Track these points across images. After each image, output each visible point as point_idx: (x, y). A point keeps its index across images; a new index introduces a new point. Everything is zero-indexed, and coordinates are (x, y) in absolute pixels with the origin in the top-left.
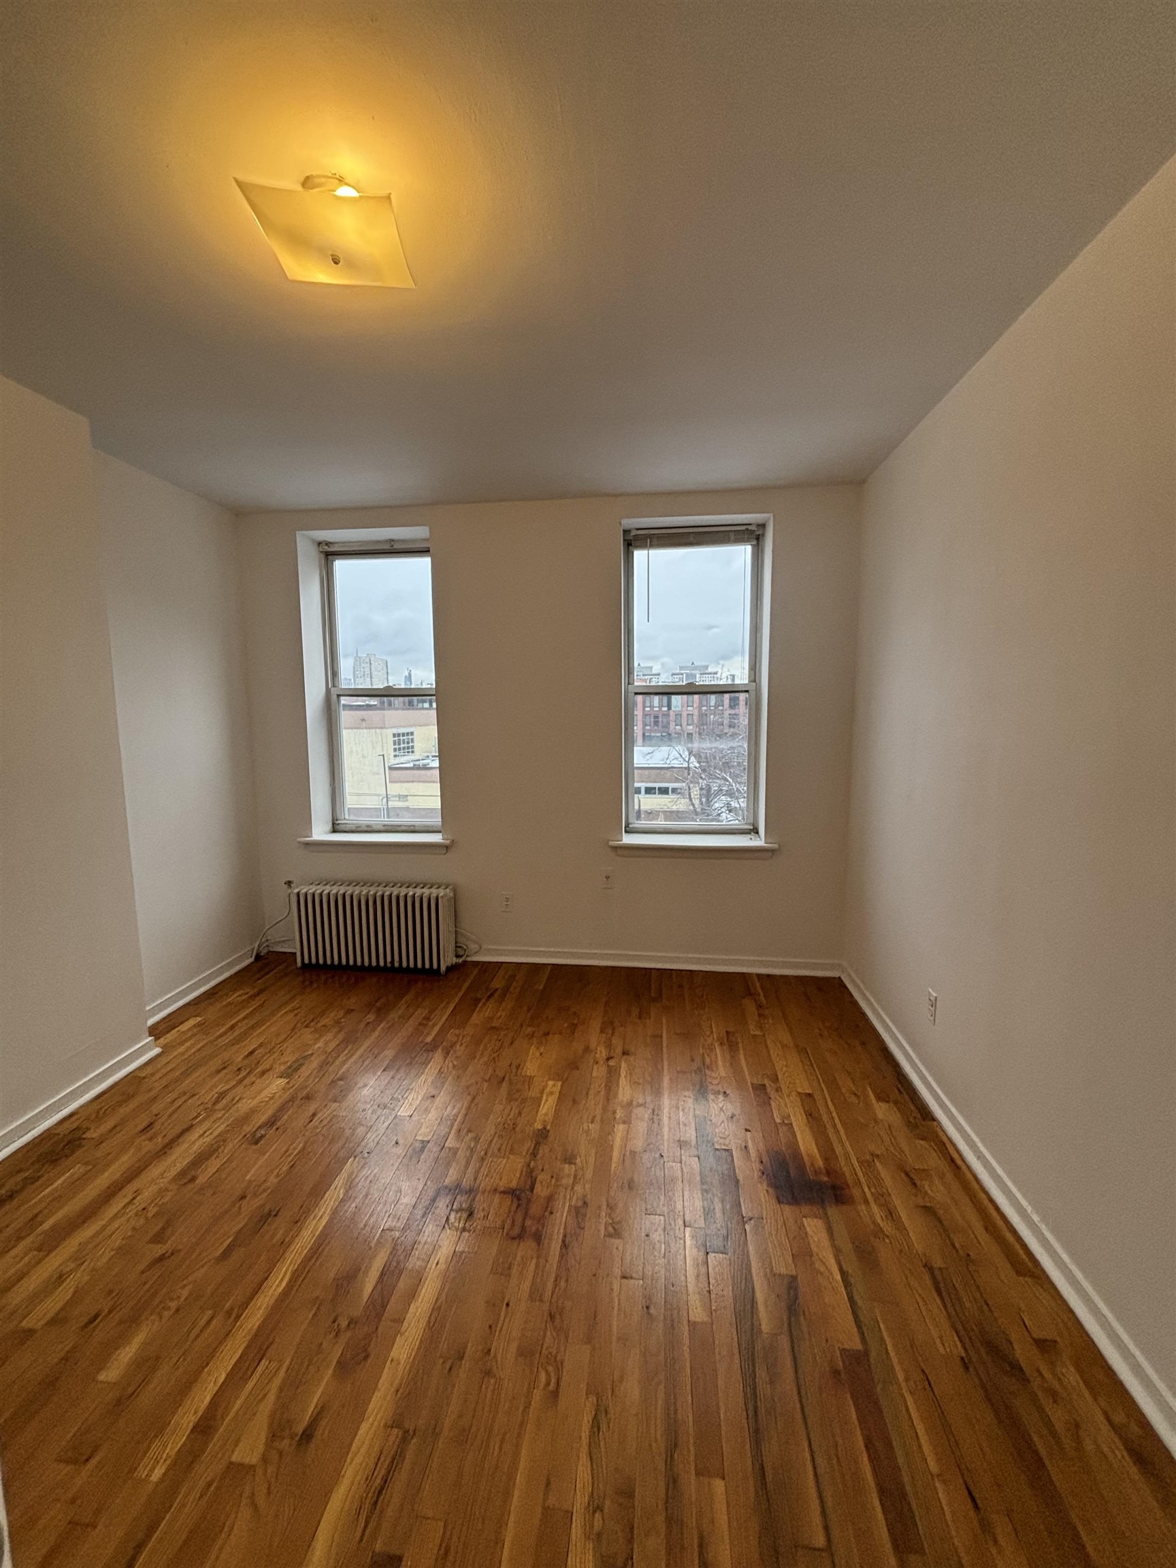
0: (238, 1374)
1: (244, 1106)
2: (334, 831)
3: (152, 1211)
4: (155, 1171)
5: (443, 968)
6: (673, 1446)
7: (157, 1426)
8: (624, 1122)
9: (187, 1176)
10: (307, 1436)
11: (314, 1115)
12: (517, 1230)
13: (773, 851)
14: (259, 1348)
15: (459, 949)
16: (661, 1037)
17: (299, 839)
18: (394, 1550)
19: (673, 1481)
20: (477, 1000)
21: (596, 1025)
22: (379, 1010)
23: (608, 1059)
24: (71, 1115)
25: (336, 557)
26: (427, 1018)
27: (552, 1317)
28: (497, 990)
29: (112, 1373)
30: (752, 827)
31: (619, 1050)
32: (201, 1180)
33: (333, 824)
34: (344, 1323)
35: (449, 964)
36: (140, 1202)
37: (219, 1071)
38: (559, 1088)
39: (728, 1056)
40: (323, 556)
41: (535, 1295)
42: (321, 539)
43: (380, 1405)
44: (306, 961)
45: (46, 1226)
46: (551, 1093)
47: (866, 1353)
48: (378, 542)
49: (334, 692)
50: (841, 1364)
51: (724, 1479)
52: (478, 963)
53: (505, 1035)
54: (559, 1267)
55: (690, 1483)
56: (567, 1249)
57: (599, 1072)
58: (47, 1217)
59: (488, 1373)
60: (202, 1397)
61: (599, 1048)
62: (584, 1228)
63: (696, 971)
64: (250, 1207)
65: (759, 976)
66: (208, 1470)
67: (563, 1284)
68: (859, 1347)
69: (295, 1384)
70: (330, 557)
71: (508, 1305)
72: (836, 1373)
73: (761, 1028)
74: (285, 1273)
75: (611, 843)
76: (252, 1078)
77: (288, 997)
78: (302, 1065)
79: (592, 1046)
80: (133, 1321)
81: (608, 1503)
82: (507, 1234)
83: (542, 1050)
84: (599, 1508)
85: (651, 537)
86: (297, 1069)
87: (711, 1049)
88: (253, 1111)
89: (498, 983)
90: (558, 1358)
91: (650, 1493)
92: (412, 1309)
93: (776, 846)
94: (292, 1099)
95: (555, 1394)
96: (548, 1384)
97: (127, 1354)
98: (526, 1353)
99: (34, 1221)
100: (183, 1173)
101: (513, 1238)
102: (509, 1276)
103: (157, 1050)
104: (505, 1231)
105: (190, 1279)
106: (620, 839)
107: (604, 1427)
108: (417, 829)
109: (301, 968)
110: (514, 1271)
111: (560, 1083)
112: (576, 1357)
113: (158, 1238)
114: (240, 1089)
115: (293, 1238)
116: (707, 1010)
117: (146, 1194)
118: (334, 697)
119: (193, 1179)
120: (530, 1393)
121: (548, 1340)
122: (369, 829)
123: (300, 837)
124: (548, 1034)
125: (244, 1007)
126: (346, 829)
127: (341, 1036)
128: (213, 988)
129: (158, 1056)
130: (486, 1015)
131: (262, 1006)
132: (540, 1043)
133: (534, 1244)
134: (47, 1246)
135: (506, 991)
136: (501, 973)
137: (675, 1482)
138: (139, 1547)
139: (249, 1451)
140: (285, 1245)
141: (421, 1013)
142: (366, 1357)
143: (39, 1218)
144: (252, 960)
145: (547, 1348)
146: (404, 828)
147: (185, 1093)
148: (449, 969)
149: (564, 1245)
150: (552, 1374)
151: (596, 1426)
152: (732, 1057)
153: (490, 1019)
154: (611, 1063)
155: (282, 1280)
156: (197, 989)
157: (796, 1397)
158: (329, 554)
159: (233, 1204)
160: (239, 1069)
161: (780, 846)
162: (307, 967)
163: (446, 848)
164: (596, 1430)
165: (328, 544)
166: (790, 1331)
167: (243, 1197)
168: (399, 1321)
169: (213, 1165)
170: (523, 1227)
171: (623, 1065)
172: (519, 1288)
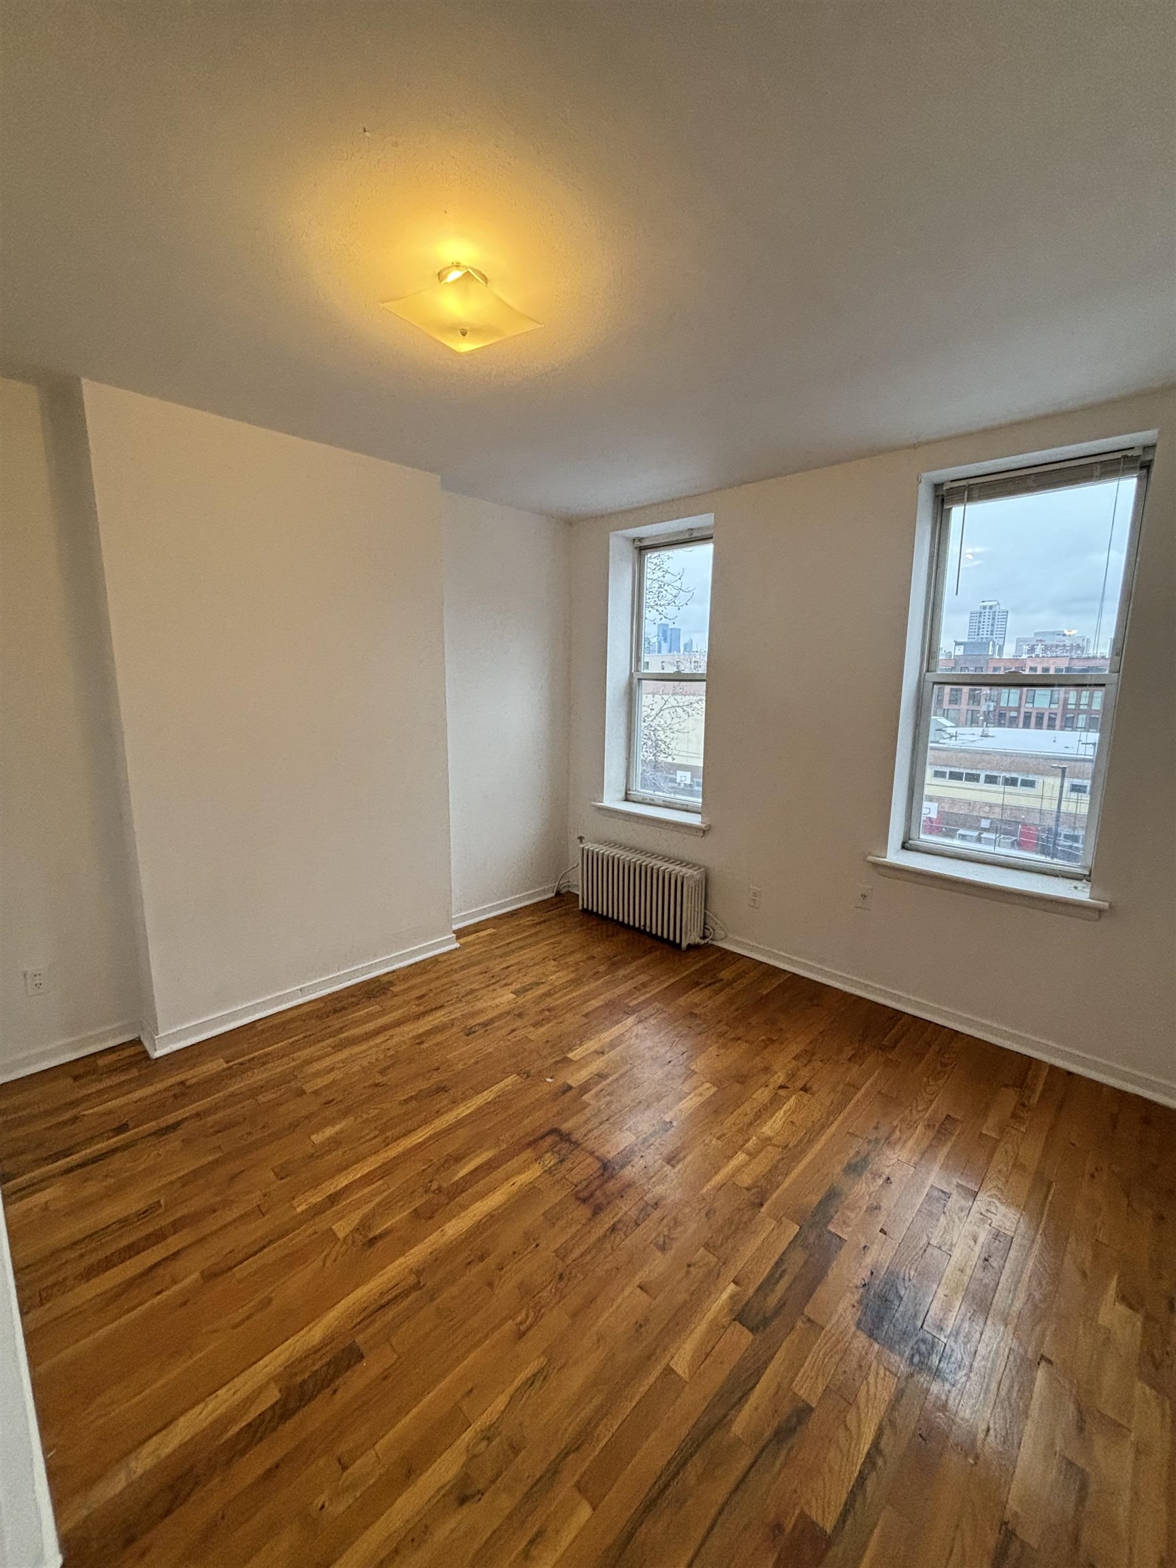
0: (367, 1179)
1: (479, 1005)
2: (626, 800)
3: (392, 1052)
4: (405, 1028)
5: (684, 945)
6: (575, 1447)
7: (316, 1183)
8: (749, 1154)
9: (420, 1039)
10: (372, 1242)
11: (514, 1030)
12: (585, 1194)
13: (1101, 911)
14: (385, 1171)
15: (706, 931)
16: (859, 1089)
17: (593, 803)
18: (363, 1349)
19: (554, 1472)
20: (697, 984)
21: (795, 1048)
22: (614, 964)
23: (781, 1087)
24: (394, 972)
25: (648, 551)
26: (644, 985)
27: (561, 1277)
28: (722, 980)
29: (317, 1138)
30: (1087, 873)
31: (800, 1084)
32: (424, 1046)
33: (626, 793)
34: (434, 1186)
35: (692, 942)
36: (390, 1043)
37: (481, 974)
38: (712, 1093)
39: (925, 1143)
40: (636, 552)
41: (561, 1254)
42: (635, 536)
43: (417, 1254)
44: (585, 906)
45: (345, 1035)
46: (701, 1095)
47: (829, 1542)
48: (681, 532)
49: (636, 676)
50: (790, 1527)
51: (594, 1510)
52: (720, 949)
53: (699, 1025)
54: (594, 1244)
55: (565, 1488)
56: (611, 1233)
57: (762, 1095)
58: (349, 1030)
59: (490, 1284)
60: (342, 1181)
61: (779, 1074)
62: (639, 1225)
63: (963, 1034)
64: (436, 1078)
65: (1053, 1068)
66: (320, 1224)
67: (589, 1257)
68: (829, 1528)
69: (386, 1207)
70: (643, 551)
71: (537, 1245)
72: (778, 1527)
73: (1002, 1131)
74: (426, 1133)
75: (870, 858)
76: (496, 986)
77: (558, 932)
78: (531, 988)
79: (775, 1068)
80: (345, 1114)
81: (498, 1440)
82: (576, 1192)
83: (722, 1051)
84: (489, 1440)
85: (970, 488)
86: (527, 990)
87: (912, 1126)
88: (482, 1011)
89: (726, 975)
90: (543, 1310)
91: (531, 1465)
92: (477, 1205)
93: (1106, 905)
94: (508, 1013)
95: (521, 1335)
96: (521, 1323)
97: (329, 1132)
98: (526, 1291)
99: (340, 1031)
100: (420, 1036)
101: (578, 1199)
102: (554, 1224)
103: (457, 945)
104: (576, 1189)
105: (381, 1106)
106: (883, 855)
107: (537, 1384)
108: (689, 808)
109: (581, 911)
110: (561, 1223)
111: (714, 1089)
112: (555, 1320)
113: (382, 1072)
114: (484, 991)
115: (447, 1112)
116: (941, 1082)
117: (395, 1040)
118: (635, 681)
119: (421, 1043)
120: (505, 1320)
121: (544, 1294)
122: (652, 802)
123: (594, 801)
124: (739, 1039)
125: (524, 930)
126: (635, 800)
127: (573, 976)
128: (516, 910)
129: (456, 949)
130: (695, 1001)
131: (536, 933)
132: (724, 1046)
133: (589, 1214)
134: (338, 1048)
135: (730, 984)
136: (739, 964)
137: (556, 1472)
138: (271, 1242)
139: (342, 1229)
140: (438, 1113)
141: (643, 978)
142: (431, 1218)
143: (344, 1030)
144: (553, 895)
145: (540, 1298)
146: (678, 806)
147: (454, 982)
148: (689, 946)
149: (613, 1229)
150: (530, 1319)
151: (531, 1381)
152: (930, 1146)
153: (697, 1005)
154: (782, 1092)
155: (420, 1137)
156: (505, 907)
157: (714, 1510)
158: (642, 548)
159: (429, 1071)
160: (493, 977)
161: (1111, 907)
162: (585, 911)
163: (704, 832)
164: (529, 1382)
165: (640, 540)
166: (762, 1451)
167: (438, 1069)
168: (464, 1207)
169: (439, 1038)
170: (592, 1195)
171: (793, 1100)
172: (555, 1239)
